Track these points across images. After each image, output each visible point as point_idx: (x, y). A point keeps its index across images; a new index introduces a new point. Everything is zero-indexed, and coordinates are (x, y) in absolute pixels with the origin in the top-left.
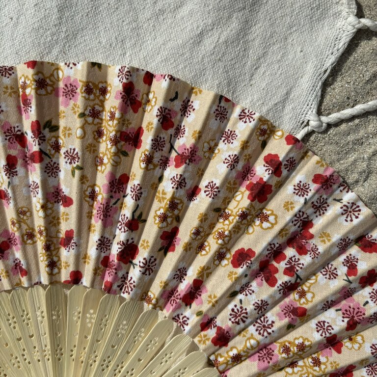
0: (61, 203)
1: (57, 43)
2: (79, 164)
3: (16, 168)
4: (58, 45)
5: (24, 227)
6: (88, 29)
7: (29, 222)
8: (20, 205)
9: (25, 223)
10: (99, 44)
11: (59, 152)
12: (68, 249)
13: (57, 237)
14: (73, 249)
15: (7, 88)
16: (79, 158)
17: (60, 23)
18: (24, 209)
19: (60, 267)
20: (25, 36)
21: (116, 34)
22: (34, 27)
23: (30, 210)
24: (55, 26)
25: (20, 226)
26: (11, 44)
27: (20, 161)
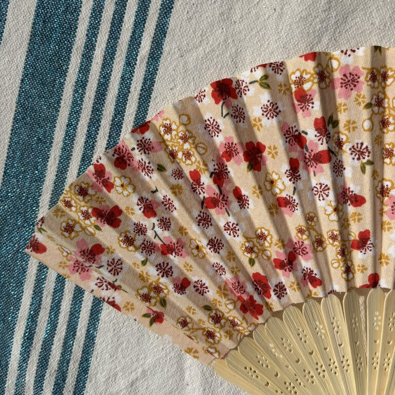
0: (349, 202)
1: (327, 30)
2: (370, 158)
3: (298, 172)
4: (328, 33)
5: (314, 233)
6: (358, 10)
7: (316, 228)
8: (307, 212)
9: (314, 230)
10: (372, 26)
11: (341, 149)
12: (363, 251)
13: (349, 240)
14: (371, 250)
15: (281, 86)
16: (369, 153)
17: (329, 8)
18: (311, 214)
19: (353, 271)
20: (292, 27)
21: (390, 12)
22: (302, 16)
23: (316, 215)
24: (325, 11)
25: (310, 233)
26: (277, 38)
27: (301, 164)
